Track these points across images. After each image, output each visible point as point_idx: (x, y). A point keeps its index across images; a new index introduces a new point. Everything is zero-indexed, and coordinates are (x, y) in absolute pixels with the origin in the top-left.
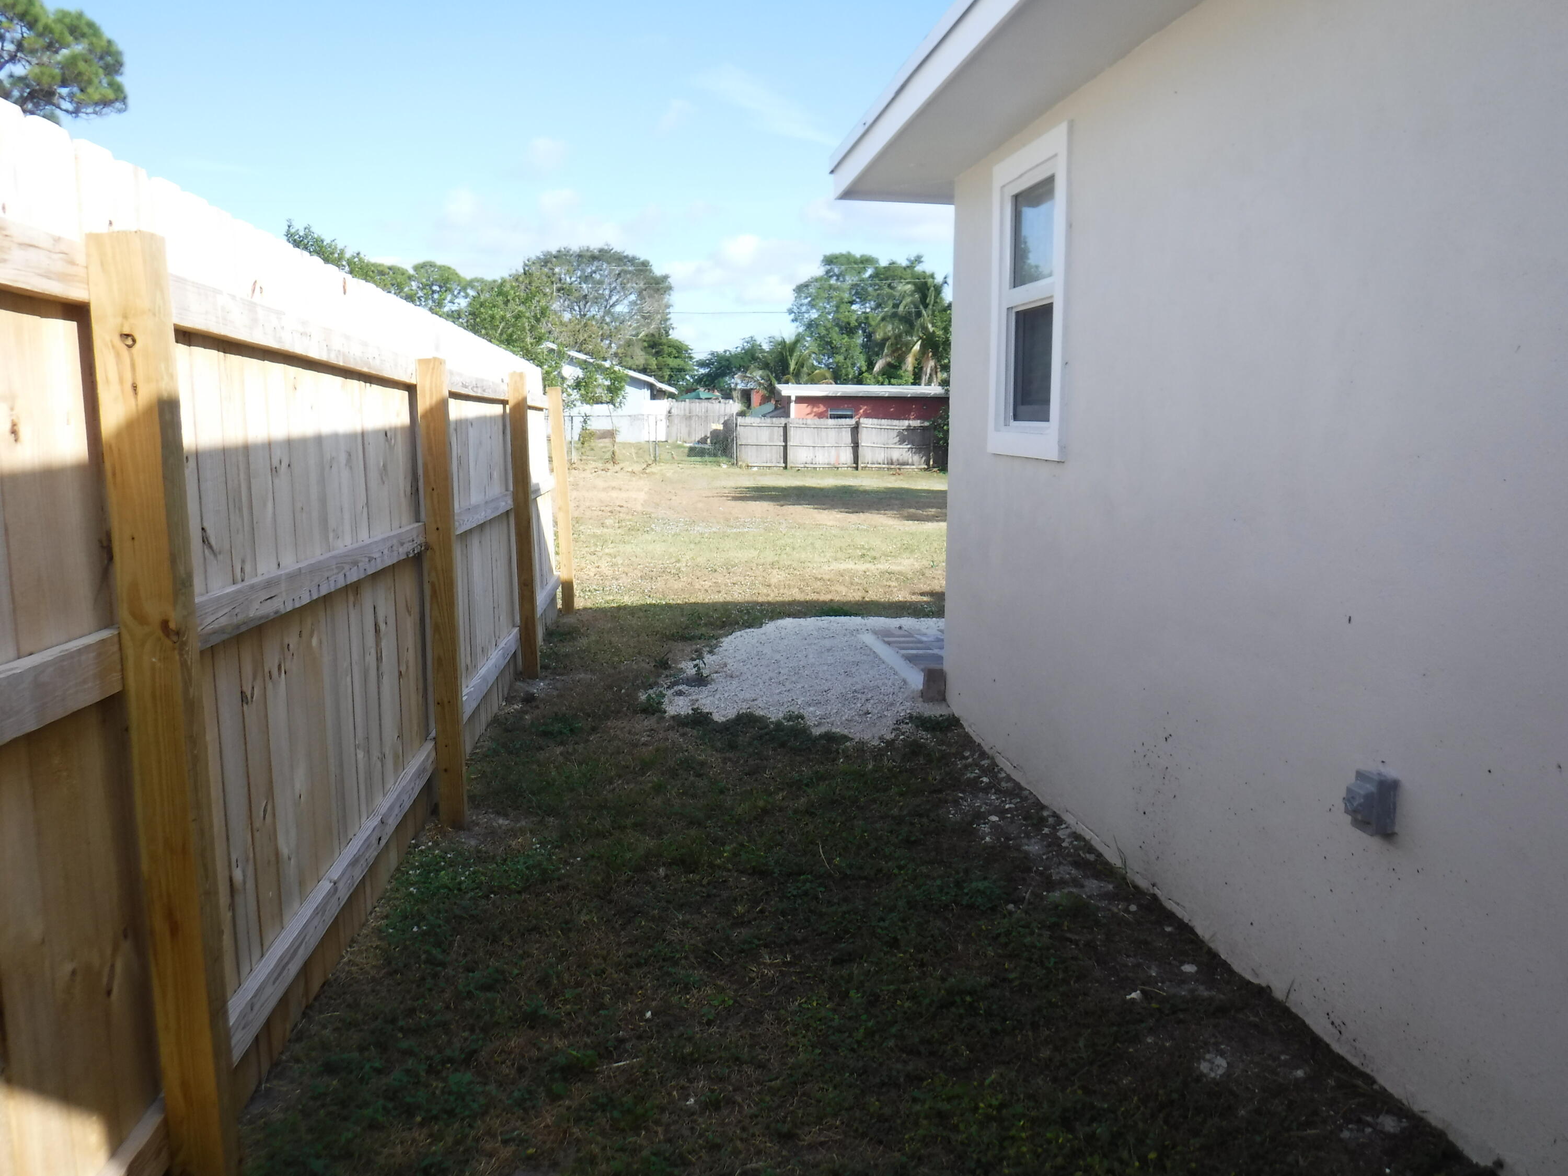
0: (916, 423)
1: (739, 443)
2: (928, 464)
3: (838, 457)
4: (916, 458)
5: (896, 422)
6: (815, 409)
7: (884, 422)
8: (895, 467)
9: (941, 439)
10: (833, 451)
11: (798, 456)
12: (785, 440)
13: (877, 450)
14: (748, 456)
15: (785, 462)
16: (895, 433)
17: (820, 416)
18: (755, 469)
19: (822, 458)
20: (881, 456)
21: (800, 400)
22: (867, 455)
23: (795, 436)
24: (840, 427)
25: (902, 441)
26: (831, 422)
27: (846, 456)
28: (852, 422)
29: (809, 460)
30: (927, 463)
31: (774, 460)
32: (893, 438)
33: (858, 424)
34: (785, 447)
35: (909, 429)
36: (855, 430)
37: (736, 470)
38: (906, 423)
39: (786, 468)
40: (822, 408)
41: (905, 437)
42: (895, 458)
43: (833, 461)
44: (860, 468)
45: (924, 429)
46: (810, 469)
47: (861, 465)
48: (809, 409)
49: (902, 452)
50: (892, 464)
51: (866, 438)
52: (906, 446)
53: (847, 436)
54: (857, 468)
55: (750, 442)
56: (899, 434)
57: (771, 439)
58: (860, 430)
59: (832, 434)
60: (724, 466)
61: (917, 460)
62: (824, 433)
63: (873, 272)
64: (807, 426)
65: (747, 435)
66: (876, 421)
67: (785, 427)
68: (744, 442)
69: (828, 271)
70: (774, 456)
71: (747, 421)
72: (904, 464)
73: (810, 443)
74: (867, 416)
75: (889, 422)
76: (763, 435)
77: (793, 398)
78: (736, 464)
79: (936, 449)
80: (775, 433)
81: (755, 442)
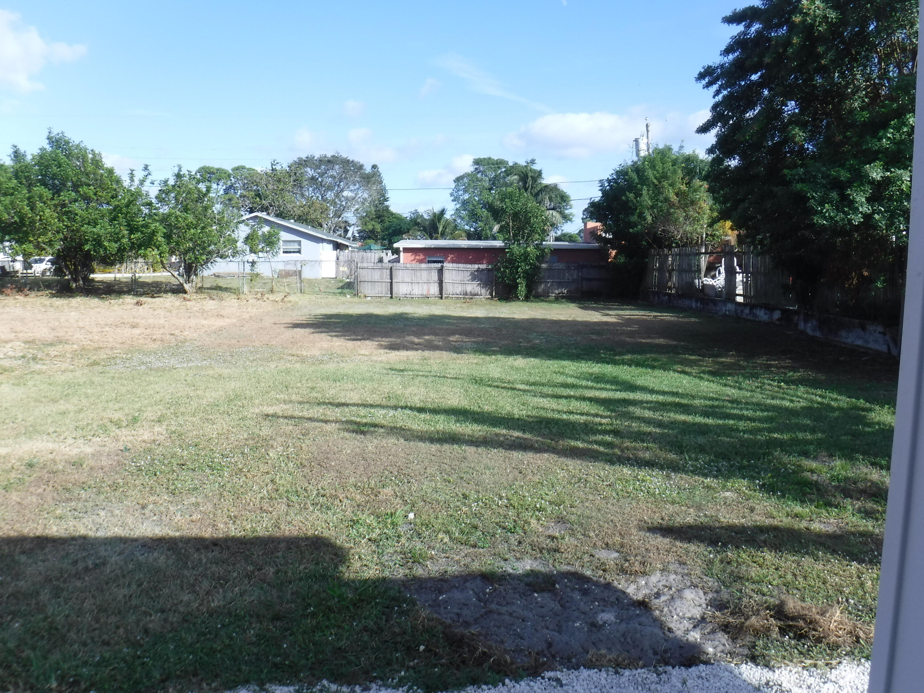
0: (483, 266)
1: (359, 280)
2: (491, 295)
3: (428, 290)
4: (483, 291)
5: (469, 266)
6: (417, 257)
7: (461, 266)
8: (469, 297)
9: (500, 277)
10: (425, 286)
11: (401, 289)
12: (391, 278)
13: (456, 285)
14: (366, 289)
15: (391, 293)
16: (469, 273)
17: (421, 261)
18: (369, 298)
19: (417, 291)
20: (459, 289)
21: (406, 250)
22: (449, 289)
23: (399, 276)
24: (430, 269)
25: (473, 279)
26: (424, 265)
27: (434, 289)
28: (439, 265)
29: (408, 292)
30: (491, 294)
31: (384, 292)
32: (467, 276)
33: (442, 267)
34: (391, 283)
35: (478, 270)
36: (441, 271)
37: (356, 299)
38: (476, 266)
39: (391, 297)
40: (421, 257)
41: (475, 276)
42: (468, 291)
43: (425, 293)
44: (443, 298)
45: (488, 270)
46: (409, 298)
47: (444, 296)
48: (413, 257)
49: (473, 287)
50: (466, 294)
51: (448, 277)
52: (476, 283)
53: (435, 276)
54: (441, 298)
55: (366, 279)
56: (472, 274)
57: (381, 278)
58: (444, 271)
59: (425, 274)
60: (348, 296)
61: (484, 292)
62: (418, 273)
63: (504, 170)
64: (407, 269)
65: (364, 275)
66: (455, 265)
67: (391, 269)
68: (362, 279)
69: (476, 169)
70: (383, 289)
71: (365, 265)
72: (475, 295)
73: (409, 280)
74: (453, 262)
75: (465, 265)
76: (376, 275)
77: (401, 249)
78: (356, 295)
79: (497, 284)
80: (385, 274)
81: (370, 279)
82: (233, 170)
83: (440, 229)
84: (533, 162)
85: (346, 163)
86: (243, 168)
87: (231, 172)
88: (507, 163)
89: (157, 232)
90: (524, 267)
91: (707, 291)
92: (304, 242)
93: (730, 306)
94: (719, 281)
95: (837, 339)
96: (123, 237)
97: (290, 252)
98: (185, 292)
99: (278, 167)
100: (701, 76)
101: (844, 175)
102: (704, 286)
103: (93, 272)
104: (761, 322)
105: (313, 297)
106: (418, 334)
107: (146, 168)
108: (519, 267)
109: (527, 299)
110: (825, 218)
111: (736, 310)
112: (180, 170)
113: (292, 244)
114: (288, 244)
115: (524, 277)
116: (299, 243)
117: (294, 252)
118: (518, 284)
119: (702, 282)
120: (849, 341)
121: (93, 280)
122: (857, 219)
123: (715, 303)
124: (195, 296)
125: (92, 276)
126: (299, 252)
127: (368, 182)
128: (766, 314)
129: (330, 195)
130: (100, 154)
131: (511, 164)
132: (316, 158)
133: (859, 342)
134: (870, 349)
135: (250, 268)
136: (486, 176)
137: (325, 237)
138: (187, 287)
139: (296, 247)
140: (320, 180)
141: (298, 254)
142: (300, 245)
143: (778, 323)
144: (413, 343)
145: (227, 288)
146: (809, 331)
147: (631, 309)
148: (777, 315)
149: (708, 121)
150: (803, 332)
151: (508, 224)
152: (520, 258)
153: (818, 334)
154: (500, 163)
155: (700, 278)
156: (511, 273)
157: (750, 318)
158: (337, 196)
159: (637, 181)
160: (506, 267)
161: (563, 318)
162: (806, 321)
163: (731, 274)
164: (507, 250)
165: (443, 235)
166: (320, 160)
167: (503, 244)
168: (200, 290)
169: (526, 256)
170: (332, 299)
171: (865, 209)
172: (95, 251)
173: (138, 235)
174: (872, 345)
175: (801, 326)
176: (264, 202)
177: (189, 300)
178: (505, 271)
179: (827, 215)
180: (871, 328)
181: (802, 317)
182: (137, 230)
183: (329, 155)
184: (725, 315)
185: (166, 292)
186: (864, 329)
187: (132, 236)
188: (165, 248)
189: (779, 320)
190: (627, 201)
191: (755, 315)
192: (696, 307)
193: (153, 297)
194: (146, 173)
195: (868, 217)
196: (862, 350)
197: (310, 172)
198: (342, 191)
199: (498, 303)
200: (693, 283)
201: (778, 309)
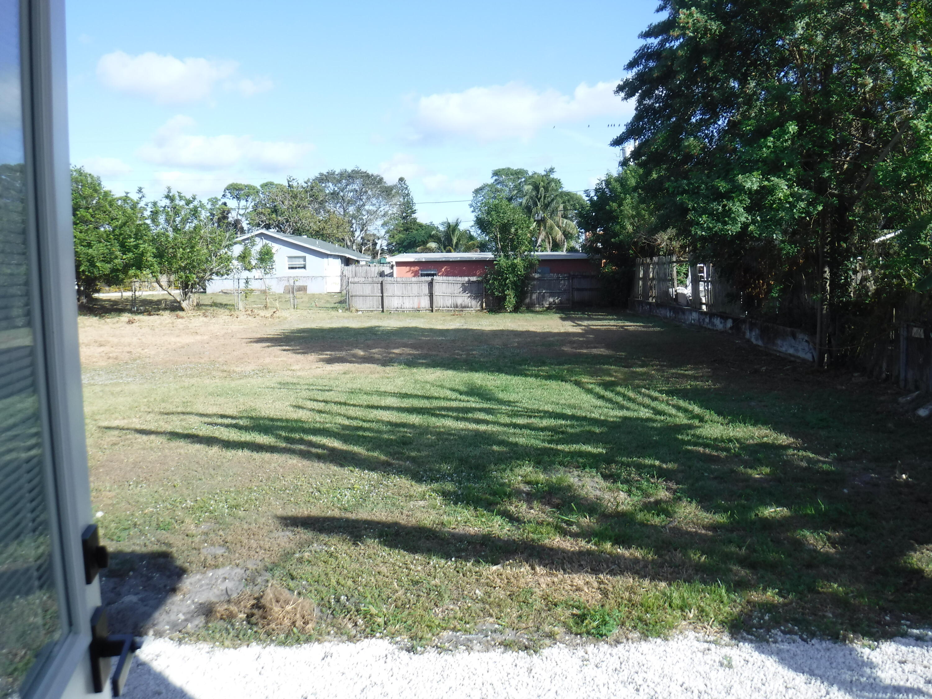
0: (474, 279)
1: (350, 294)
3: (419, 303)
4: (474, 303)
5: (459, 279)
6: (411, 271)
7: (451, 278)
8: (459, 309)
9: (489, 289)
10: (416, 299)
11: (392, 303)
12: (382, 293)
13: (446, 298)
14: (357, 303)
15: (383, 307)
16: (460, 285)
17: (415, 275)
18: (360, 313)
19: (408, 304)
20: (449, 302)
21: (399, 264)
22: (439, 302)
23: (390, 289)
24: (421, 283)
25: (464, 291)
26: (414, 279)
27: (425, 302)
28: (429, 278)
29: (399, 306)
30: (481, 306)
31: (375, 307)
32: (458, 289)
33: (432, 279)
34: (382, 297)
35: (469, 282)
36: (431, 284)
37: (347, 314)
38: (466, 279)
39: (383, 311)
40: (415, 270)
41: (465, 288)
42: (459, 303)
43: (416, 306)
44: (434, 310)
45: (478, 282)
46: (400, 312)
47: (435, 309)
48: (406, 271)
49: (464, 299)
50: (457, 307)
51: (438, 289)
52: (467, 295)
53: (425, 289)
54: (432, 311)
55: (358, 294)
56: (462, 286)
57: (373, 291)
58: (434, 284)
59: (415, 287)
60: (340, 311)
61: (475, 304)
62: (409, 287)
63: (523, 180)
64: (397, 282)
65: (355, 289)
66: (445, 278)
67: (382, 283)
68: (354, 294)
69: (496, 180)
70: (375, 303)
71: (356, 280)
72: (465, 307)
73: (400, 294)
74: (447, 274)
75: (455, 278)
76: (367, 289)
77: (394, 263)
78: (348, 309)
79: (487, 296)
80: (375, 288)
81: (361, 294)
82: (262, 186)
83: (455, 241)
84: (552, 170)
85: (366, 176)
86: (272, 184)
87: (259, 188)
88: (526, 172)
89: (147, 253)
90: (511, 278)
91: (681, 300)
92: (309, 257)
93: (695, 315)
94: (687, 291)
95: (775, 348)
96: (116, 257)
97: (296, 268)
98: (182, 309)
99: (295, 184)
100: (620, 88)
102: (677, 294)
103: (98, 291)
104: (717, 330)
105: (305, 313)
107: (140, 190)
108: (507, 278)
109: (516, 309)
110: (703, 229)
111: (699, 319)
112: (169, 192)
113: (297, 259)
114: (294, 259)
115: (512, 289)
116: (304, 258)
117: (299, 268)
118: (506, 295)
119: (676, 291)
120: (783, 349)
121: (97, 300)
122: (733, 229)
123: (683, 311)
124: (190, 313)
125: (96, 295)
126: (304, 267)
127: (388, 195)
128: (721, 323)
129: (351, 210)
130: (99, 178)
131: (530, 174)
132: (336, 173)
133: (791, 351)
134: (799, 357)
135: (244, 285)
136: (506, 186)
137: (329, 253)
138: (184, 305)
139: (301, 262)
140: (342, 194)
141: (303, 270)
142: (305, 260)
143: (730, 331)
144: (355, 357)
145: (226, 305)
146: (753, 340)
147: (614, 319)
148: (729, 324)
149: (623, 133)
150: (749, 341)
151: (496, 237)
152: (508, 270)
153: (760, 343)
154: (519, 173)
155: (673, 286)
156: (500, 285)
157: (710, 326)
158: (359, 209)
159: (619, 190)
160: (495, 279)
162: (751, 330)
163: (696, 282)
164: (495, 262)
165: (457, 248)
166: (341, 174)
167: (493, 256)
168: (199, 306)
169: (514, 267)
170: (323, 314)
171: (744, 217)
172: (89, 272)
173: (130, 255)
174: (801, 354)
175: (748, 335)
176: (279, 218)
177: (182, 318)
178: (493, 283)
179: (705, 225)
180: (800, 336)
181: (748, 326)
182: (129, 250)
183: (349, 170)
184: (691, 324)
185: (165, 309)
186: (794, 337)
187: (124, 257)
188: (157, 267)
189: (731, 328)
190: (611, 211)
191: (713, 325)
192: (670, 317)
193: (150, 315)
194: (140, 195)
195: (745, 226)
196: (792, 359)
197: (331, 187)
198: (364, 205)
199: (487, 315)
200: (667, 292)
201: (730, 318)
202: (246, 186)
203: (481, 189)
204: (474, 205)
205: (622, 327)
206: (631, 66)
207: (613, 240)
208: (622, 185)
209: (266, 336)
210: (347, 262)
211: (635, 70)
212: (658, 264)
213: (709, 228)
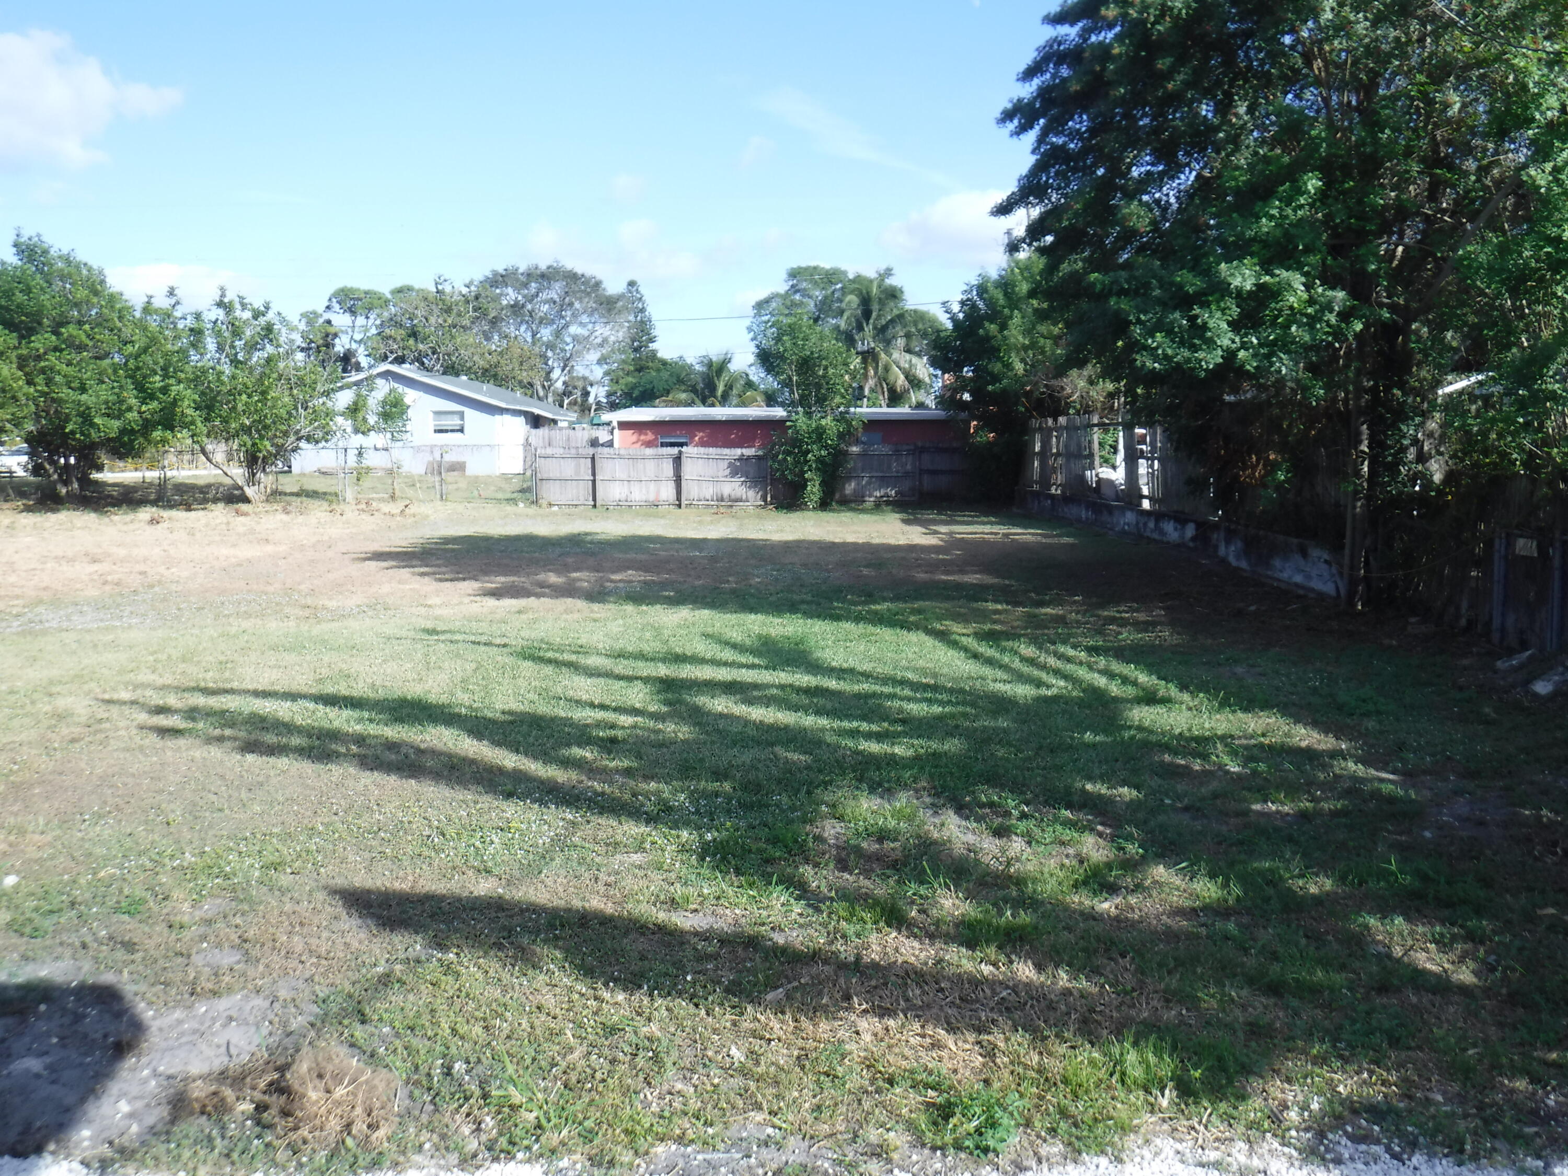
0: (749, 452)
1: (539, 476)
2: (765, 500)
3: (658, 493)
4: (751, 494)
5: (726, 451)
6: (643, 437)
7: (712, 451)
8: (725, 504)
9: (778, 470)
10: (652, 486)
11: (611, 492)
12: (594, 474)
13: (704, 484)
14: (551, 492)
15: (594, 499)
16: (726, 463)
17: (649, 444)
18: (555, 508)
19: (639, 494)
20: (709, 491)
21: (624, 425)
22: (691, 490)
23: (606, 469)
24: (660, 457)
25: (734, 473)
26: (649, 451)
27: (667, 492)
28: (675, 450)
29: (623, 497)
30: (764, 498)
31: (582, 498)
32: (722, 469)
33: (680, 452)
34: (594, 481)
35: (742, 457)
36: (678, 460)
37: (533, 510)
38: (738, 452)
39: (595, 506)
40: (650, 436)
41: (738, 468)
42: (726, 494)
43: (652, 497)
44: (683, 506)
45: (758, 458)
46: (624, 507)
47: (684, 502)
48: (635, 438)
49: (735, 487)
50: (722, 500)
51: (690, 469)
52: (739, 479)
53: (668, 469)
54: (679, 506)
55: (552, 475)
56: (730, 465)
57: (577, 472)
58: (684, 459)
59: (651, 466)
60: (521, 505)
61: (753, 496)
62: (640, 464)
63: (839, 286)
64: (621, 457)
65: (549, 468)
66: (702, 450)
67: (593, 459)
68: (545, 476)
69: (792, 286)
70: (581, 492)
71: (549, 451)
72: (737, 500)
73: (624, 477)
74: (703, 444)
75: (719, 451)
76: (568, 468)
77: (615, 424)
78: (535, 502)
79: (774, 481)
80: (582, 466)
81: (558, 475)
82: (394, 293)
83: (721, 389)
84: (888, 272)
85: (572, 277)
86: (409, 289)
87: (389, 296)
88: (845, 273)
89: (182, 400)
90: (816, 452)
91: (1105, 490)
92: (469, 413)
93: (1130, 517)
94: (1118, 476)
95: (1269, 573)
96: (130, 409)
97: (446, 431)
98: (247, 500)
99: (448, 289)
100: (1007, 116)
101: (1192, 283)
102: (1099, 481)
103: (100, 468)
104: (1168, 543)
105: (460, 508)
106: (564, 569)
107: (171, 293)
108: (808, 452)
109: (824, 505)
111: (1137, 523)
112: (223, 295)
113: (449, 416)
114: (443, 417)
115: (817, 469)
116: (461, 415)
117: (452, 431)
118: (806, 480)
119: (1097, 475)
120: (1285, 575)
121: (96, 482)
122: (1211, 359)
123: (1110, 510)
124: (261, 507)
125: (96, 476)
126: (461, 430)
127: (609, 310)
128: (1176, 529)
129: (546, 333)
130: (101, 272)
131: (851, 276)
132: (521, 271)
133: (1298, 579)
134: (1312, 590)
135: (355, 459)
136: (810, 297)
137: (503, 405)
138: (250, 492)
139: (455, 422)
140: (529, 307)
141: (459, 434)
142: (462, 418)
143: (1191, 544)
144: (542, 585)
145: (325, 494)
146: (1232, 560)
147: (992, 523)
148: (1190, 531)
149: (1013, 193)
150: (1224, 561)
151: (791, 379)
152: (810, 438)
153: (1244, 564)
154: (831, 277)
155: (1092, 467)
156: (796, 463)
157: (1156, 536)
158: (558, 334)
159: (1002, 301)
160: (788, 453)
161: (850, 539)
162: (1228, 542)
163: (1132, 458)
164: (788, 424)
165: (724, 400)
166: (529, 275)
167: (785, 414)
168: (275, 495)
169: (820, 433)
170: (491, 510)
171: (1226, 339)
172: (82, 434)
173: (154, 405)
174: (1317, 585)
175: (1222, 551)
176: (421, 346)
177: (246, 514)
178: (785, 460)
179: (1160, 352)
180: (1315, 553)
181: (1222, 535)
182: (152, 397)
183: (543, 266)
184: (1123, 532)
185: (215, 500)
186: (1304, 554)
187: (144, 408)
188: (201, 427)
189: (1193, 539)
190: (988, 338)
191: (1162, 533)
192: (1087, 519)
193: (189, 509)
194: (173, 301)
195: (1230, 355)
196: (1301, 592)
197: (511, 295)
198: (566, 326)
199: (774, 513)
200: (1082, 478)
201: (1192, 521)
202: (366, 293)
203: (767, 301)
204: (755, 327)
205: (1006, 535)
206: (1029, 74)
207: (990, 388)
208: (1006, 294)
209: (388, 549)
210: (536, 421)
211: (1036, 82)
212: (1066, 428)
213: (1166, 357)
